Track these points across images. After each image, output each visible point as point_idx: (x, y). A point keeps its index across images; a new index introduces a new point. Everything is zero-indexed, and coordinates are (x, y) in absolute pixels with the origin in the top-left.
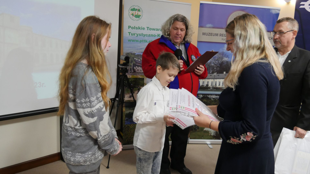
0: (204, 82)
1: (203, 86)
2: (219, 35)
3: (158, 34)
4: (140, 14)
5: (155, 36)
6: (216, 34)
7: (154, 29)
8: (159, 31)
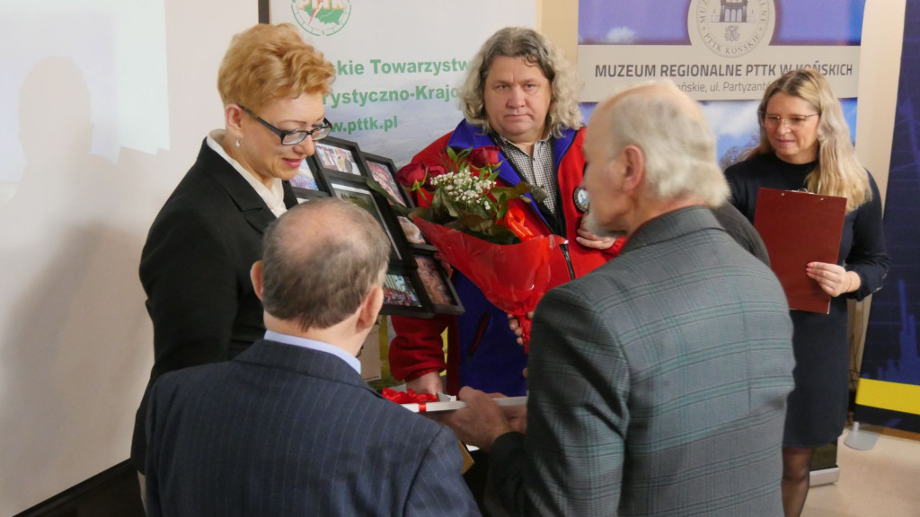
2: (658, 70)
3: (417, 87)
4: (341, 6)
5: (404, 95)
6: (647, 66)
7: (399, 68)
8: (420, 70)
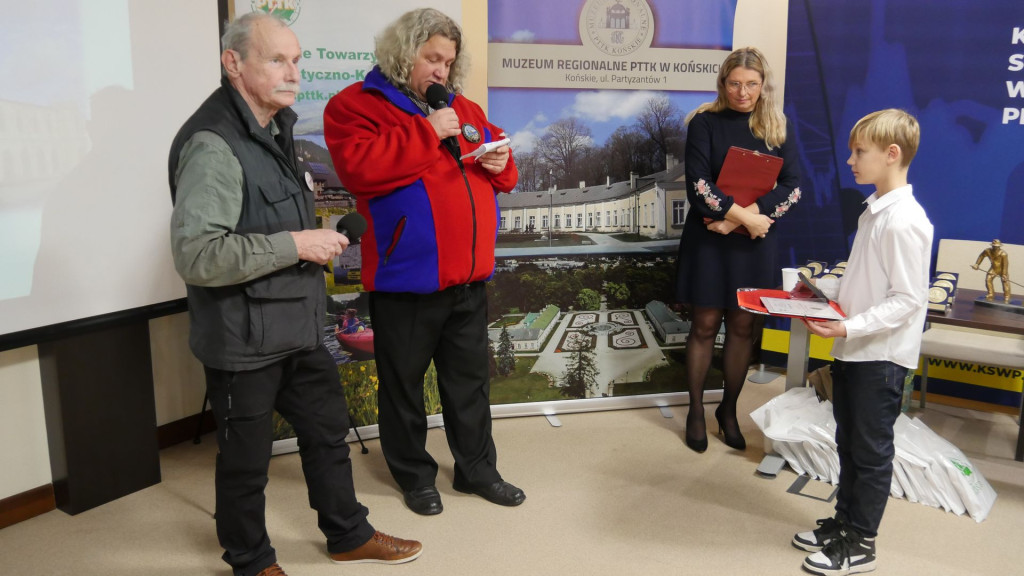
0: (518, 218)
1: (516, 230)
2: (555, 64)
3: (357, 71)
4: (292, 7)
5: (346, 76)
6: (546, 61)
7: (341, 56)
8: (359, 58)
